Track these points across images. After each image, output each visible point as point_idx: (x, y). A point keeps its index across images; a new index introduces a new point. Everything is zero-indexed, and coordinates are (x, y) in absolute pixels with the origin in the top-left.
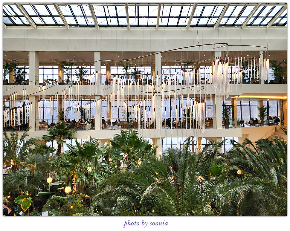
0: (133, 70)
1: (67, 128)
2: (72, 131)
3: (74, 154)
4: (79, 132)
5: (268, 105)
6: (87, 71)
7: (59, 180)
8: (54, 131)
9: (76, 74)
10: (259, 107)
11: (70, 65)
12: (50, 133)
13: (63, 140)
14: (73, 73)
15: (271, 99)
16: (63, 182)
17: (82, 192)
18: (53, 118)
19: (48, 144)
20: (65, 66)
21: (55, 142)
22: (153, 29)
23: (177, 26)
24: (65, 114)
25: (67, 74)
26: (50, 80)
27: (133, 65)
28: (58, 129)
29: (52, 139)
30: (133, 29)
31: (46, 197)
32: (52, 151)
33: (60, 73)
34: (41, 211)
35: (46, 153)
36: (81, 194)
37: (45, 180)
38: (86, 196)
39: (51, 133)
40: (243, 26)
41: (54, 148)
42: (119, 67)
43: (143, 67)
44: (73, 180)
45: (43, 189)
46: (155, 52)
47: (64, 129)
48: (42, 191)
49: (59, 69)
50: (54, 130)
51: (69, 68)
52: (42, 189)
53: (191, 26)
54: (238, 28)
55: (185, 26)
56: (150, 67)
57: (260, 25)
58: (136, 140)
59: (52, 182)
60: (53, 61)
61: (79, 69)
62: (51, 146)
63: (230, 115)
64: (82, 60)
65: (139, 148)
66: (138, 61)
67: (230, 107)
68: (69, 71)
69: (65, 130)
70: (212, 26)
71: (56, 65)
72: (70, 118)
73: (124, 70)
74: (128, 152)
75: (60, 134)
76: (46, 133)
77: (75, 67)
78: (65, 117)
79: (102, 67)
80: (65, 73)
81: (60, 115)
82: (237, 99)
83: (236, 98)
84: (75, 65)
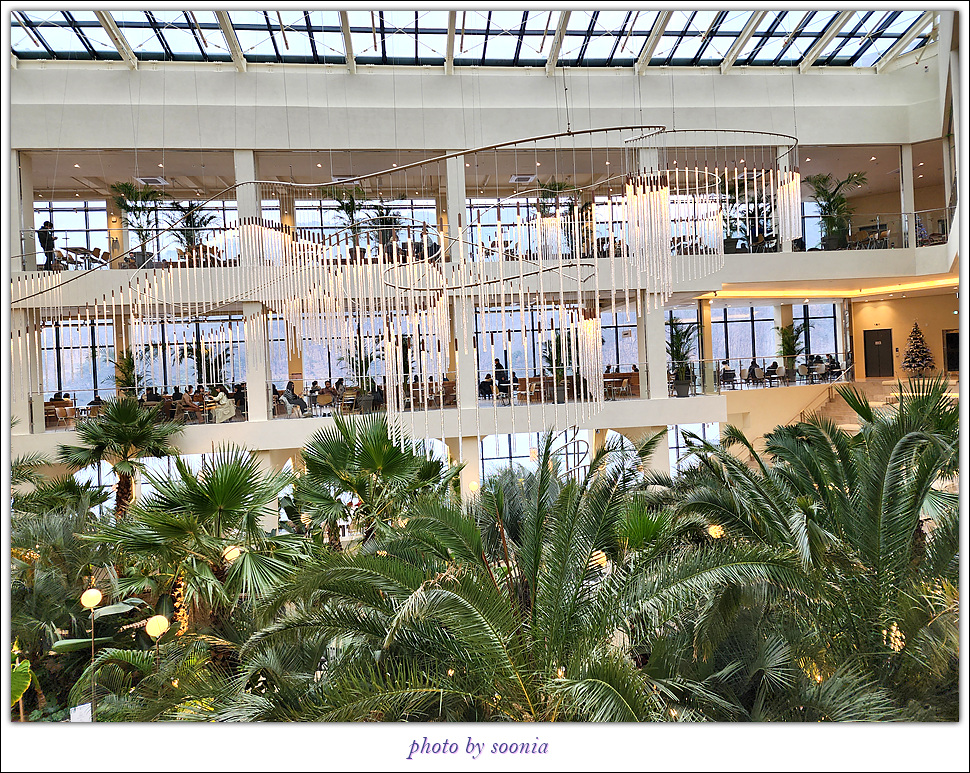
0: (373, 214)
1: (149, 417)
2: (166, 427)
3: (171, 505)
4: (192, 431)
5: (806, 318)
6: (212, 218)
7: (126, 598)
8: (100, 431)
9: (169, 230)
10: (780, 327)
11: (148, 196)
12: (87, 439)
13: (134, 459)
14: (160, 227)
15: (814, 299)
16: (140, 601)
17: (206, 630)
18: (96, 386)
19: (82, 476)
20: (128, 203)
21: (106, 466)
22: (435, 71)
23: (516, 62)
24: (137, 371)
25: (139, 231)
26: (75, 250)
27: (373, 195)
28: (115, 424)
29: (96, 456)
30: (365, 71)
31: (82, 656)
32: (99, 498)
33: (115, 226)
34: (66, 706)
35: (76, 507)
36: (204, 637)
37: (74, 601)
38: (220, 642)
39: (91, 437)
40: (727, 64)
41: (105, 489)
42: (325, 203)
43: (407, 202)
44: (176, 593)
45: (70, 629)
46: (444, 151)
47: (136, 423)
48: (67, 638)
49: (109, 211)
50: (101, 425)
51: (143, 209)
52: (66, 632)
53: (561, 64)
54: (709, 72)
55: (542, 63)
56: (432, 202)
57: (776, 62)
58: (385, 449)
59: (102, 604)
60: (86, 182)
61: (183, 210)
62: (95, 483)
63: (690, 354)
64: (194, 179)
65: (400, 472)
66: (390, 181)
67: (689, 328)
68: (143, 219)
69: (142, 424)
70: (629, 63)
71: (97, 196)
72: (158, 384)
73: (343, 213)
74: (360, 488)
75: (121, 438)
76: (71, 437)
77: (167, 203)
78: (139, 379)
79: (265, 203)
80: (130, 227)
81: (120, 374)
82: (711, 302)
83: (708, 300)
84: (167, 195)
